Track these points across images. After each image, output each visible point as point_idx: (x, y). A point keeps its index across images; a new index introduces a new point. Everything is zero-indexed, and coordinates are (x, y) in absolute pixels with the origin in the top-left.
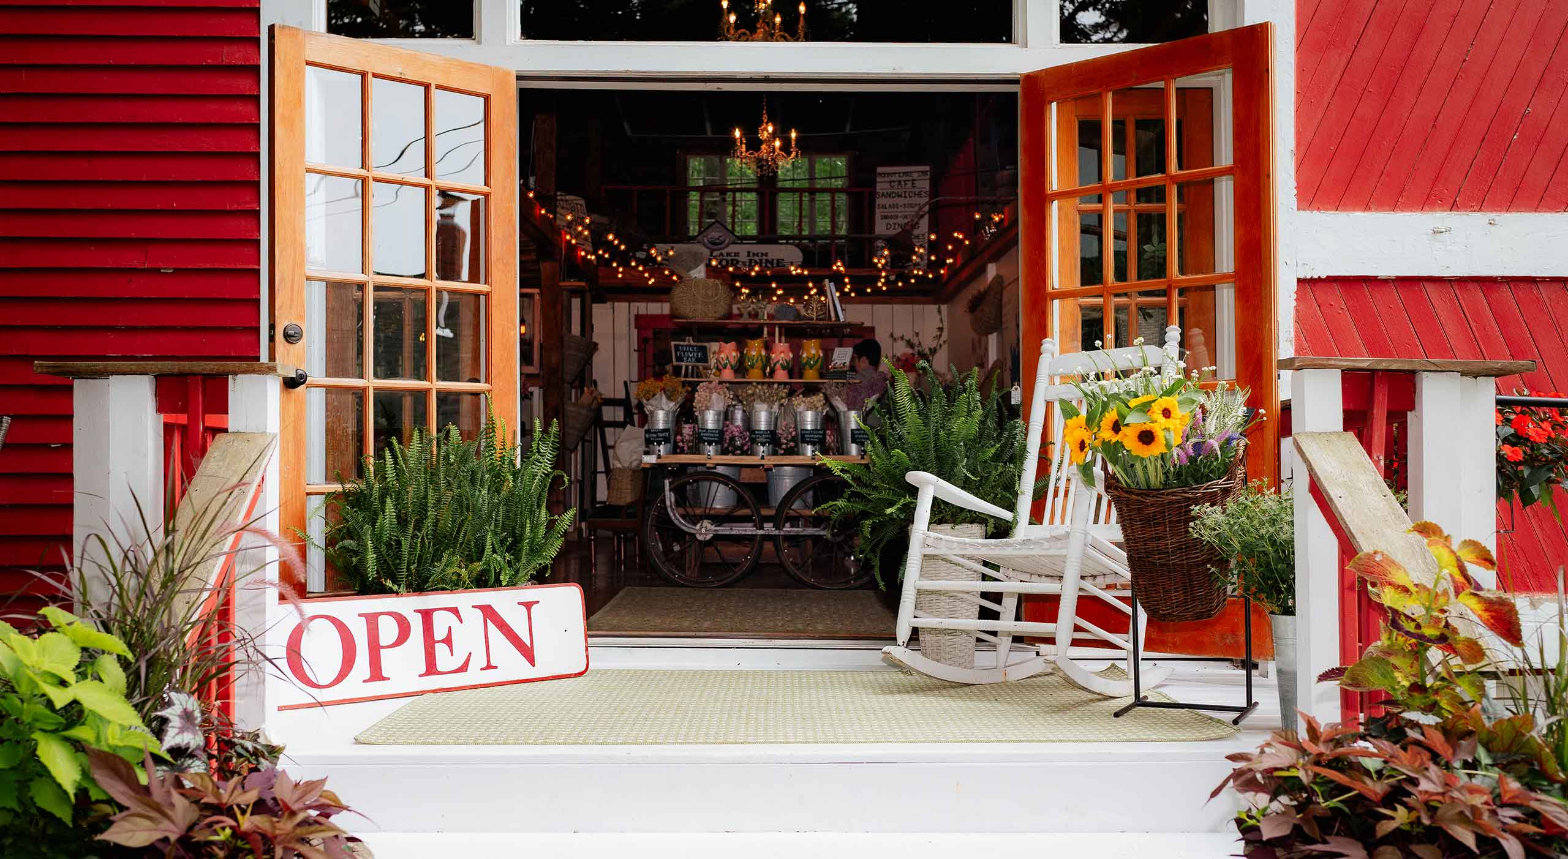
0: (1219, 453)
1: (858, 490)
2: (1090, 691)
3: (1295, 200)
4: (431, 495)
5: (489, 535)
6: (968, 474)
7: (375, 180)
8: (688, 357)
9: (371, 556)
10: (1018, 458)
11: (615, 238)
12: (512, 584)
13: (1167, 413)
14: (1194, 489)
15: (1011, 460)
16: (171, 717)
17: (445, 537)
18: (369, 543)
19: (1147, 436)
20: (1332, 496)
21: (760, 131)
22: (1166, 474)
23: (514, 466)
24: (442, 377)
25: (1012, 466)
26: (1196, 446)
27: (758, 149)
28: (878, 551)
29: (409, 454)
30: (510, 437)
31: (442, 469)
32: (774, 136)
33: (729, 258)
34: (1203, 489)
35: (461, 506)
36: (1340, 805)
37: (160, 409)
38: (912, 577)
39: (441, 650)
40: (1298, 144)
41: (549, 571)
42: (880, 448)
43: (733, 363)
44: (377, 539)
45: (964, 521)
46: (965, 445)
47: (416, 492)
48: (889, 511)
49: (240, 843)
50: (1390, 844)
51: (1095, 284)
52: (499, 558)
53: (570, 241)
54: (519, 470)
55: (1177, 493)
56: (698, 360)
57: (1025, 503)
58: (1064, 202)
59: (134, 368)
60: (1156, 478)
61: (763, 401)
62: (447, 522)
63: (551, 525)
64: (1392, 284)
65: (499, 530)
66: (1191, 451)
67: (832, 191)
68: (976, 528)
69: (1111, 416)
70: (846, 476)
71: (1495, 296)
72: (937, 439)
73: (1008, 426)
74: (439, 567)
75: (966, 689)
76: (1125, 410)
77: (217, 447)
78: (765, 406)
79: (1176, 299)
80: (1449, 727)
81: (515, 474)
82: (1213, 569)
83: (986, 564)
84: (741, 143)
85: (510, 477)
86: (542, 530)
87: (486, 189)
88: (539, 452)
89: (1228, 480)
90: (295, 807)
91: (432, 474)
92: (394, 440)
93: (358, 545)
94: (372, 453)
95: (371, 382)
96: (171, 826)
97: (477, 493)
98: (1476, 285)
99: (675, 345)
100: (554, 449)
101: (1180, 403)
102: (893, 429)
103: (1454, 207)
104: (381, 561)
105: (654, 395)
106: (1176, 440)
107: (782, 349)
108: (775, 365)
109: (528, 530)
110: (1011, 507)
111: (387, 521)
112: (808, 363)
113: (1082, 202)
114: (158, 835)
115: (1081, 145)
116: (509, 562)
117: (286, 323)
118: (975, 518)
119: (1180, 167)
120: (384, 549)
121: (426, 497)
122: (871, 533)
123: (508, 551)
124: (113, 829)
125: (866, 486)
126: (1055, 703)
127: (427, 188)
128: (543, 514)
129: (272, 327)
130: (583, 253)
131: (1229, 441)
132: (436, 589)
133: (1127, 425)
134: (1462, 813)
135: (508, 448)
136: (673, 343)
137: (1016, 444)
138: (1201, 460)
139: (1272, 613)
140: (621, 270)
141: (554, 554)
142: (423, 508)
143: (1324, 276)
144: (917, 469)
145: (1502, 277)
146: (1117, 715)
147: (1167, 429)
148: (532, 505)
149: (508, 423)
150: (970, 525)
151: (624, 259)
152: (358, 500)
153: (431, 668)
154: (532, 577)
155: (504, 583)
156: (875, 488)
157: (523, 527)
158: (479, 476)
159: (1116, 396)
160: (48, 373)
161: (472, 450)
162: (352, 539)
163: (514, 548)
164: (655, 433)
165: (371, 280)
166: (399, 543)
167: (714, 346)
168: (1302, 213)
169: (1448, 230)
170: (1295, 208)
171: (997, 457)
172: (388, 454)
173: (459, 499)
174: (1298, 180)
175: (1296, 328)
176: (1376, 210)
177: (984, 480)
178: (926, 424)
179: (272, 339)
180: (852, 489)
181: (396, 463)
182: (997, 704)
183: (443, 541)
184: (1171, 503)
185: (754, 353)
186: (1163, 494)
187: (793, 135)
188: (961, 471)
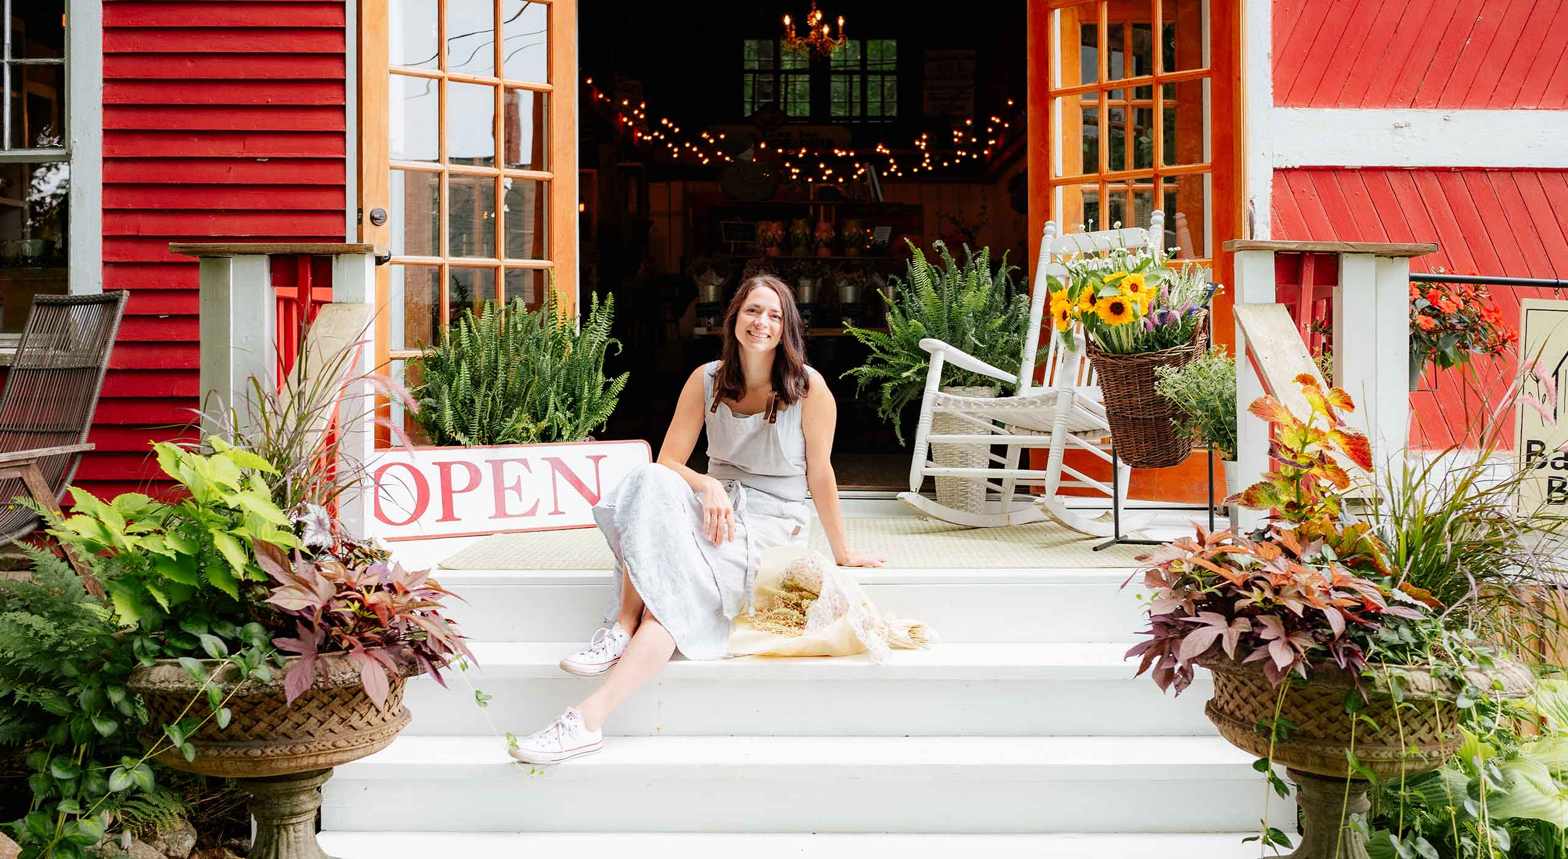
0: (1180, 322)
1: (881, 355)
2: (1076, 531)
3: (1271, 97)
4: (502, 360)
5: (552, 395)
6: (977, 342)
7: (450, 79)
8: (737, 235)
9: (448, 413)
10: (1021, 328)
11: (669, 122)
12: (573, 437)
13: (1134, 288)
14: (1160, 353)
15: (1017, 330)
16: (308, 522)
17: (514, 396)
18: (447, 401)
19: (1117, 308)
20: (1260, 357)
21: (809, 18)
22: (1136, 340)
23: (574, 334)
24: (510, 255)
25: (1016, 335)
26: (1162, 316)
27: (807, 35)
28: (899, 411)
29: (482, 323)
30: (571, 309)
31: (511, 337)
32: (821, 23)
33: (782, 139)
34: (1168, 352)
35: (528, 369)
36: (1215, 591)
37: (275, 283)
38: (924, 434)
39: (510, 496)
40: (1274, 49)
41: (605, 428)
42: (899, 317)
43: (779, 240)
44: (454, 397)
45: (973, 384)
46: (975, 316)
47: (489, 355)
48: (905, 375)
49: (366, 614)
50: (1246, 616)
51: (1092, 173)
52: (561, 415)
53: (627, 123)
54: (579, 338)
55: (1147, 357)
56: (746, 238)
57: (1028, 368)
58: (1068, 98)
59: (253, 249)
60: (1128, 343)
61: (807, 278)
62: (515, 385)
63: (607, 386)
64: (1358, 174)
65: (560, 390)
66: (1157, 321)
67: (883, 73)
68: (985, 390)
69: (1088, 290)
70: (870, 344)
71: (1450, 183)
72: (950, 312)
73: (1014, 299)
74: (509, 422)
75: (972, 531)
76: (1099, 285)
77: (324, 315)
78: (809, 282)
79: (1162, 185)
80: (1304, 532)
81: (575, 342)
82: (1174, 422)
83: (995, 422)
84: (791, 29)
85: (571, 345)
86: (599, 392)
87: (549, 87)
88: (596, 322)
89: (1190, 345)
90: (409, 589)
91: (501, 341)
92: (469, 311)
93: (437, 403)
94: (447, 322)
95: (447, 260)
96: (316, 598)
97: (542, 358)
98: (1433, 174)
99: (725, 224)
100: (609, 319)
101: (1146, 278)
102: (912, 301)
103: (1413, 104)
104: (457, 416)
105: (705, 271)
106: (1142, 311)
107: (825, 228)
108: (819, 242)
109: (586, 390)
110: (1015, 371)
111: (462, 382)
112: (848, 240)
113: (1085, 98)
114: (307, 604)
115: (1083, 44)
116: (570, 419)
117: (372, 208)
118: (985, 382)
119: (1166, 70)
120: (459, 406)
121: (496, 361)
122: (891, 395)
123: (569, 409)
124: (275, 596)
125: (887, 353)
126: (1047, 541)
127: (496, 86)
128: (600, 378)
129: (360, 211)
130: (639, 135)
131: (1190, 312)
132: (508, 443)
133: (1101, 298)
134: (1299, 592)
135: (568, 318)
136: (723, 222)
137: (1021, 317)
138: (1166, 328)
139: (1224, 459)
140: (676, 150)
141: (610, 413)
142: (493, 369)
143: (1297, 166)
144: (933, 337)
145: (1456, 168)
146: (1095, 549)
147: (1135, 302)
148: (590, 369)
149: (568, 296)
150: (980, 388)
151: (678, 141)
152: (436, 364)
153: (501, 512)
154: (590, 433)
155: (566, 438)
156: (896, 355)
157: (582, 388)
158: (543, 343)
159: (1094, 273)
160: (181, 252)
161: (537, 321)
162: (431, 397)
163: (574, 407)
164: (705, 306)
165: (447, 167)
166: (472, 401)
167: (762, 226)
168: (1277, 109)
169: (1408, 125)
170: (1272, 105)
171: (1004, 328)
172: (462, 323)
173: (525, 363)
174: (1274, 79)
175: (1272, 212)
176: (1345, 107)
177: (991, 347)
178: (941, 298)
179: (360, 221)
180: (874, 355)
181: (470, 331)
182: (996, 542)
183: (511, 400)
184: (1139, 365)
185: (799, 231)
186: (1133, 357)
187: (841, 22)
188: (970, 339)
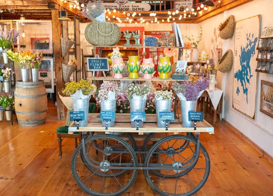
8: (96, 66)
33: (126, 8)
43: (121, 70)
56: (102, 68)
61: (137, 95)
78: (139, 97)
99: (89, 59)
105: (75, 92)
107: (148, 63)
108: (144, 71)
112: (163, 69)
164: (75, 114)
185: (132, 64)
